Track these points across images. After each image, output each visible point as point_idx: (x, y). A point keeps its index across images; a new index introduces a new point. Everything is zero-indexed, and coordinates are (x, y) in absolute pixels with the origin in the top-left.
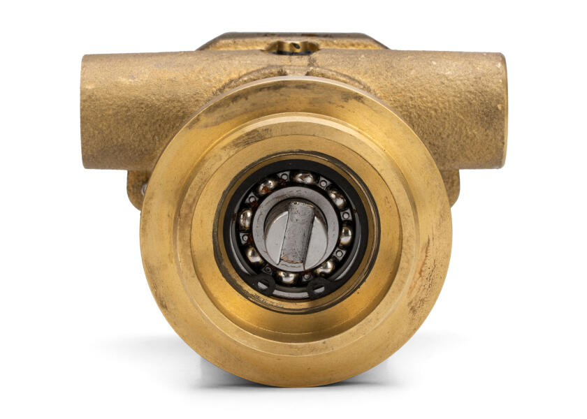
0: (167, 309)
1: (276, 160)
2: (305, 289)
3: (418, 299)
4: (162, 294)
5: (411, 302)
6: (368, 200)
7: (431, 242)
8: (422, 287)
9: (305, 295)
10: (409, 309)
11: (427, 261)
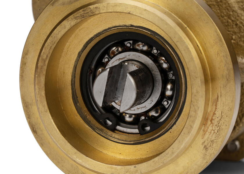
0: (37, 133)
1: (115, 32)
2: (137, 126)
3: (209, 140)
4: (33, 123)
5: (205, 142)
6: (179, 64)
7: (219, 98)
8: (213, 132)
9: (137, 131)
10: (203, 147)
11: (216, 112)
